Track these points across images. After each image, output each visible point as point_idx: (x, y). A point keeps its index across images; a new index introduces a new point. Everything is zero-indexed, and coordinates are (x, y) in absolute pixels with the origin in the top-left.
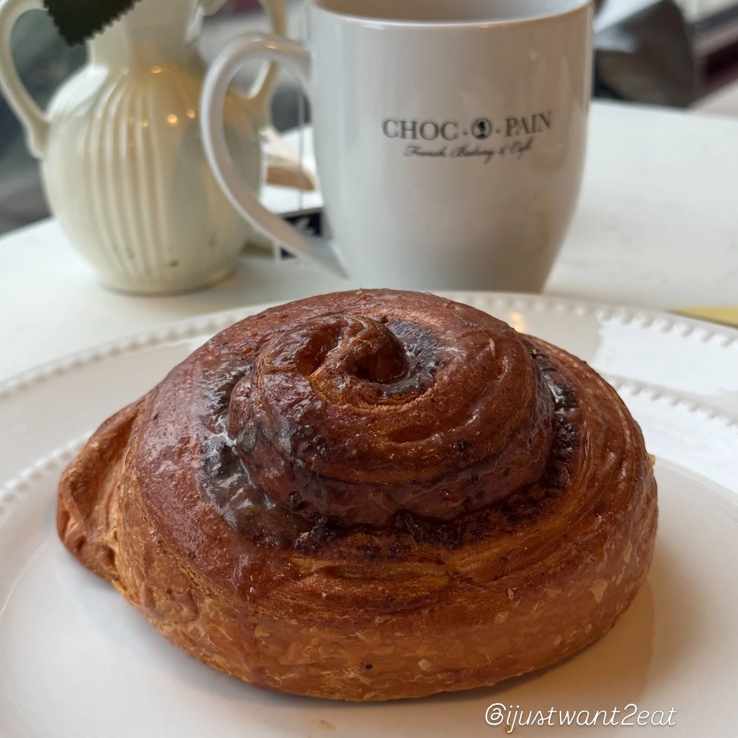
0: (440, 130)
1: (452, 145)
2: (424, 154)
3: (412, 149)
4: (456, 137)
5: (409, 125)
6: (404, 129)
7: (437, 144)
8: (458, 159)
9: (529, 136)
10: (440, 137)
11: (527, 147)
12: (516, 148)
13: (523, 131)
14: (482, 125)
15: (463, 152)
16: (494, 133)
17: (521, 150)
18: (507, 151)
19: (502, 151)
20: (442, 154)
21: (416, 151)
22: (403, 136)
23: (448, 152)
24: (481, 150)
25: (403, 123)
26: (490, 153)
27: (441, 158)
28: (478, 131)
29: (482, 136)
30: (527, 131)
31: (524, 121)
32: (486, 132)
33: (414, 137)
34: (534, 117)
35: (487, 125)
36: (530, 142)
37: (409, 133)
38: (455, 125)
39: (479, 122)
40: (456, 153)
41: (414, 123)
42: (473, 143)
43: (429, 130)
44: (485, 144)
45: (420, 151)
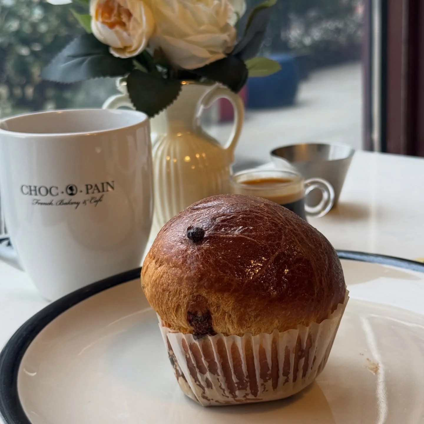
0: (49, 191)
1: (56, 199)
2: (42, 204)
3: (35, 201)
4: (58, 194)
5: (33, 188)
6: (31, 190)
7: (48, 198)
8: (59, 206)
9: (100, 194)
10: (49, 194)
11: (100, 200)
12: (93, 201)
13: (96, 191)
14: (71, 188)
15: (61, 203)
16: (78, 193)
17: (97, 201)
18: (87, 202)
19: (85, 202)
20: (50, 204)
21: (38, 202)
22: (31, 194)
23: (53, 202)
24: (72, 201)
25: (30, 187)
26: (78, 204)
27: (50, 206)
28: (69, 192)
29: (72, 194)
30: (99, 191)
31: (96, 185)
32: (74, 192)
33: (36, 194)
34: (103, 184)
35: (74, 188)
36: (102, 197)
37: (33, 193)
38: (57, 188)
39: (69, 186)
40: (58, 203)
41: (35, 187)
42: (67, 198)
43: (43, 191)
44: (74, 199)
45: (39, 202)
